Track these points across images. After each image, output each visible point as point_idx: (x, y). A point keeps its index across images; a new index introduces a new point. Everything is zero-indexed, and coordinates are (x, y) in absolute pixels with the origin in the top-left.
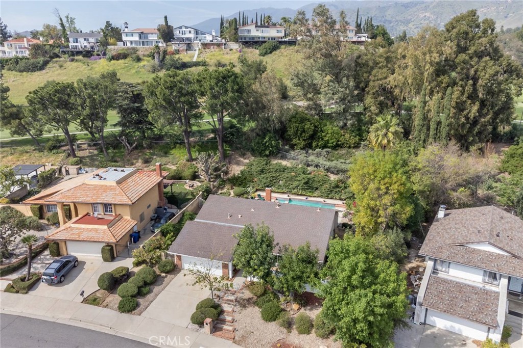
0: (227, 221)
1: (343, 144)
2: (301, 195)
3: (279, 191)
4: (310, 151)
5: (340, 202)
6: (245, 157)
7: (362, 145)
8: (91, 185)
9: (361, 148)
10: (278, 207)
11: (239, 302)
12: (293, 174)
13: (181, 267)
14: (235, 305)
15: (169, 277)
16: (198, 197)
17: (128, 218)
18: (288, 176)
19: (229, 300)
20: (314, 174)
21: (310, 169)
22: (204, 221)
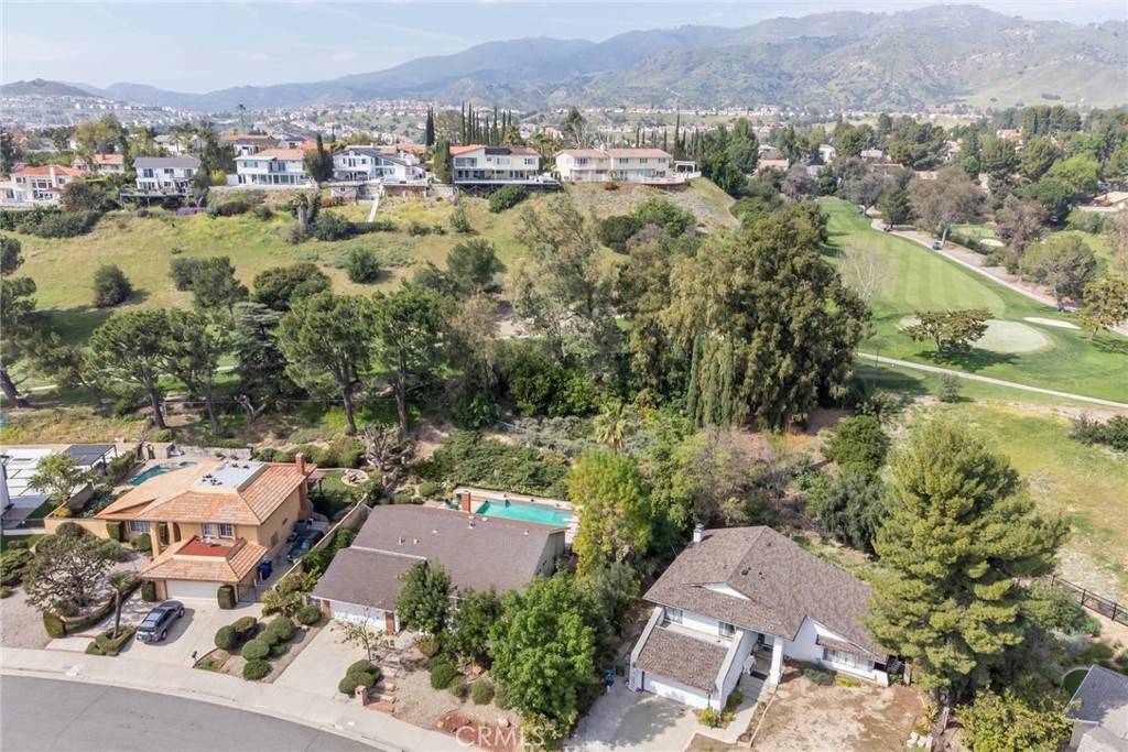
0: (396, 549)
2: (525, 494)
4: (545, 420)
6: (442, 427)
8: (200, 494)
10: (470, 527)
11: (404, 664)
12: (514, 459)
13: (330, 615)
14: (398, 669)
15: (313, 631)
16: (361, 502)
17: (254, 543)
18: (506, 462)
19: (393, 662)
20: (547, 461)
21: (543, 452)
22: (367, 549)
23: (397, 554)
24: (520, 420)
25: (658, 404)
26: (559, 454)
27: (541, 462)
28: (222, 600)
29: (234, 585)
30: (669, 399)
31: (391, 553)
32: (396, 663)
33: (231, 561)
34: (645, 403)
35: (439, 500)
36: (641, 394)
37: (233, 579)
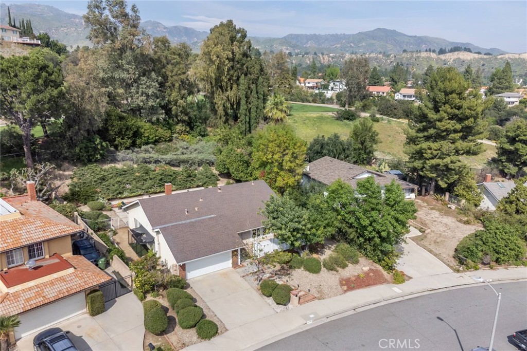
1: (160, 138)
3: (134, 194)
4: (136, 149)
5: (202, 188)
7: (174, 138)
9: (174, 140)
11: (278, 274)
12: (137, 174)
13: (185, 278)
14: (279, 278)
15: (189, 291)
16: (79, 217)
17: (68, 255)
18: (133, 177)
19: (269, 277)
20: (160, 170)
21: (152, 166)
22: (168, 225)
23: (193, 220)
24: (119, 152)
25: (187, 132)
26: (163, 165)
27: (156, 172)
28: (97, 305)
29: (98, 288)
30: (192, 129)
31: (188, 221)
32: (271, 277)
33: (78, 269)
34: (181, 132)
35: (111, 210)
36: (179, 127)
37: (104, 279)
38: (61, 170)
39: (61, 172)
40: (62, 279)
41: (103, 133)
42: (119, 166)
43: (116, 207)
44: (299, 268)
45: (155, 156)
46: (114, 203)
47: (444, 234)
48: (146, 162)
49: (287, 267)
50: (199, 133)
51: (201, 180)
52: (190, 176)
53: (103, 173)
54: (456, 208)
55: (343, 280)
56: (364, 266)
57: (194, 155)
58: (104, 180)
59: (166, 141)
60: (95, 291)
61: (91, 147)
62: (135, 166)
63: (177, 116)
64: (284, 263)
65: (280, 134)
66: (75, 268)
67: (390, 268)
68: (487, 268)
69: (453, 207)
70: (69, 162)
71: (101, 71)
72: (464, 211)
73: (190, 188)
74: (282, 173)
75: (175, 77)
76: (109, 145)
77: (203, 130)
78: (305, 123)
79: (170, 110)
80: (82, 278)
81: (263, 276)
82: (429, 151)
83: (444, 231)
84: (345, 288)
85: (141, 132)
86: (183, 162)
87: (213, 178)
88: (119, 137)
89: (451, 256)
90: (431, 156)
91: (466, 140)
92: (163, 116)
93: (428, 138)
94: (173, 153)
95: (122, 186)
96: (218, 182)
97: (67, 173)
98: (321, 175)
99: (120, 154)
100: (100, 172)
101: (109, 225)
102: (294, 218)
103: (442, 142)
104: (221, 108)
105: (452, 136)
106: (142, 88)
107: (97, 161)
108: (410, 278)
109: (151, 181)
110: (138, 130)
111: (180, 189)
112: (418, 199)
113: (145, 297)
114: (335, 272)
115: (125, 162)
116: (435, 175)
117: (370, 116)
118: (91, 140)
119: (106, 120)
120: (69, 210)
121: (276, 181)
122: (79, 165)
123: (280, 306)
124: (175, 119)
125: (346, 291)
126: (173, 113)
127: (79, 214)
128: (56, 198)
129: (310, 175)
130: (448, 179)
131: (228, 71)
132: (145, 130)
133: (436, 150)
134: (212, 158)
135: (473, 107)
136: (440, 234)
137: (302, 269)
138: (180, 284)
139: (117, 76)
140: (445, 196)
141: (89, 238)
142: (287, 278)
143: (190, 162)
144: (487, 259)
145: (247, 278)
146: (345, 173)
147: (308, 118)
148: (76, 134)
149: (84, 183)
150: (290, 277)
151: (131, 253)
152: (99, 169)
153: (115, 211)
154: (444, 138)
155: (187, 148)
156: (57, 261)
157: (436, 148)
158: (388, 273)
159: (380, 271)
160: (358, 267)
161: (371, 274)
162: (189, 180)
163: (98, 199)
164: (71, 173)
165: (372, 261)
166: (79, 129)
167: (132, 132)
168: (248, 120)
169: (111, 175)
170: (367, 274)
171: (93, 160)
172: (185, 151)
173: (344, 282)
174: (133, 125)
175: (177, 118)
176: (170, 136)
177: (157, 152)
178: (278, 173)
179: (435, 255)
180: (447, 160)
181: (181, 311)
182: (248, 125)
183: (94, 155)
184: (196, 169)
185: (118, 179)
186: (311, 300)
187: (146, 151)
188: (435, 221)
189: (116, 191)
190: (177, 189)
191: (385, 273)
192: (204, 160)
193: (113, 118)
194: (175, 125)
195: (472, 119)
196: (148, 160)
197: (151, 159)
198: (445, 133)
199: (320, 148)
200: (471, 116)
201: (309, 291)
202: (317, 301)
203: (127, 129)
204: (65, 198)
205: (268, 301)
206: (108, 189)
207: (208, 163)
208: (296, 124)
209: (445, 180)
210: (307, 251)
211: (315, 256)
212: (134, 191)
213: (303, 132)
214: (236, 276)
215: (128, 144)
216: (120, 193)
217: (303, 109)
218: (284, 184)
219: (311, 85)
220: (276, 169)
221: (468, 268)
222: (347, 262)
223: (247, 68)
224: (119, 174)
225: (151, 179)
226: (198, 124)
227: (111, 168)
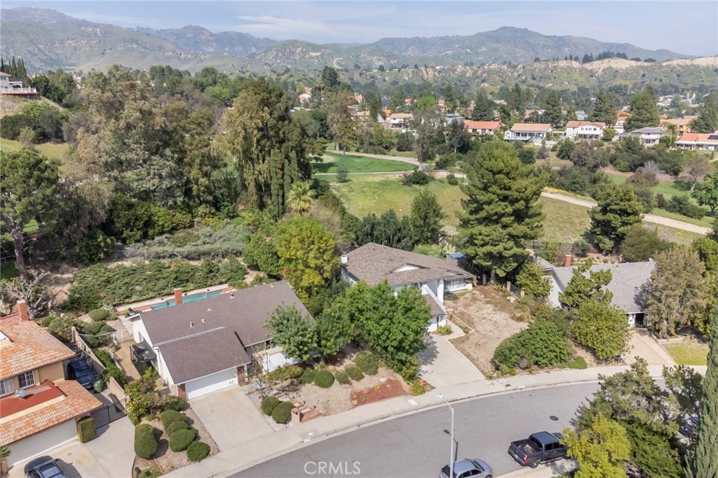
0: (192, 331)
1: (178, 225)
3: (145, 297)
4: (148, 242)
5: (226, 286)
6: (61, 271)
7: (195, 223)
9: (195, 226)
10: (232, 297)
11: (286, 391)
12: (148, 273)
13: (185, 398)
14: (286, 394)
15: (188, 413)
16: (77, 333)
17: (60, 381)
18: (143, 277)
19: (276, 394)
20: (175, 266)
21: (166, 262)
22: (168, 341)
23: (198, 334)
24: (128, 246)
25: (212, 214)
26: (179, 259)
27: (171, 269)
28: (88, 431)
29: (89, 415)
30: (218, 209)
31: (192, 335)
32: (278, 394)
33: (70, 396)
34: (205, 215)
35: (116, 319)
36: (202, 209)
37: (95, 404)
38: (58, 273)
39: (59, 276)
40: (52, 408)
41: (107, 227)
42: (127, 263)
43: (122, 315)
44: (310, 383)
45: (169, 248)
46: (120, 309)
47: (489, 334)
48: (159, 258)
49: (297, 381)
50: (227, 214)
51: (225, 275)
52: (211, 271)
53: (108, 273)
54: (516, 300)
55: (355, 393)
56: (384, 375)
57: (217, 245)
58: (109, 282)
59: (185, 228)
60: (87, 417)
61: (93, 246)
62: (147, 262)
63: (199, 198)
64: (295, 378)
65: (304, 227)
66: (66, 396)
67: (411, 378)
68: (526, 372)
69: (512, 299)
70: (67, 263)
71: (104, 154)
72: (521, 304)
73: (211, 286)
74: (307, 270)
75: (195, 152)
76: (115, 240)
77: (231, 210)
78: (363, 192)
79: (190, 190)
80: (72, 405)
81: (269, 393)
82: (480, 237)
83: (491, 331)
84: (355, 402)
85: (154, 221)
86: (203, 254)
87: (240, 272)
88: (127, 228)
89: (489, 360)
90: (482, 242)
91: (523, 223)
92: (181, 199)
93: (480, 221)
94: (193, 244)
95: (130, 288)
96: (246, 276)
97: (66, 276)
98: (359, 268)
99: (129, 249)
100: (105, 273)
101: (111, 339)
102: (298, 332)
103: (495, 226)
104: (252, 184)
105: (504, 219)
106: (154, 169)
107: (100, 260)
108: (433, 388)
109: (164, 281)
110: (150, 218)
111: (199, 288)
112: (477, 290)
113: (140, 421)
114: (347, 385)
115: (134, 259)
116: (490, 263)
117: (448, 177)
118: (92, 237)
119: (111, 211)
120: (65, 325)
121: (301, 280)
122: (80, 265)
123: (280, 424)
124: (196, 200)
125: (355, 406)
126: (194, 193)
127: (77, 330)
128: (52, 308)
129: (347, 268)
130: (506, 267)
131: (258, 141)
132: (159, 217)
133: (487, 236)
134: (241, 246)
135: (521, 189)
136: (485, 335)
137: (313, 383)
138: (180, 405)
139: (123, 158)
140: (506, 286)
141: (86, 358)
142: (294, 394)
143: (212, 254)
144: (524, 363)
145: (252, 395)
146: (384, 265)
147: (368, 184)
148: (75, 232)
149: (86, 287)
150: (297, 393)
151: (132, 372)
152: (103, 270)
153: (120, 320)
154: (497, 222)
155: (211, 235)
156: (48, 388)
157: (487, 234)
158: (408, 384)
159: (399, 381)
160: (375, 378)
161: (388, 386)
162: (211, 275)
163: (101, 306)
164: (70, 276)
165: (392, 370)
166: (79, 226)
167: (142, 222)
168: (281, 201)
169: (117, 276)
170: (383, 386)
171: (96, 259)
172: (207, 240)
173: (355, 396)
174: (143, 214)
175: (199, 199)
176: (190, 221)
177: (173, 243)
178: (303, 271)
179: (472, 360)
180: (500, 247)
181: (173, 434)
182: (281, 207)
183: (98, 254)
184: (220, 262)
185: (126, 280)
186: (314, 417)
187: (161, 243)
188: (484, 318)
189: (123, 295)
190: (195, 288)
191: (404, 384)
192: (230, 250)
193: (119, 207)
194: (196, 207)
195: (522, 202)
196: (162, 255)
197: (165, 254)
198: (496, 217)
199: (369, 229)
200: (522, 199)
201: (315, 407)
202: (321, 418)
203: (136, 219)
204: (64, 308)
205: (269, 420)
206: (114, 293)
207: (234, 254)
208: (352, 194)
209: (503, 268)
210: (322, 363)
211: (331, 367)
212: (145, 293)
213: (360, 203)
214: (241, 393)
215: (138, 237)
216: (128, 297)
217: (370, 166)
218: (309, 284)
219: (397, 121)
220: (301, 267)
221: (503, 374)
222: (363, 373)
223: (284, 133)
224: (127, 274)
225: (164, 278)
226: (225, 203)
227: (118, 266)
